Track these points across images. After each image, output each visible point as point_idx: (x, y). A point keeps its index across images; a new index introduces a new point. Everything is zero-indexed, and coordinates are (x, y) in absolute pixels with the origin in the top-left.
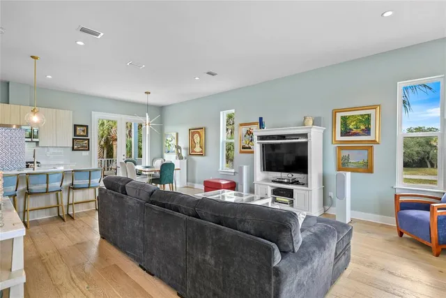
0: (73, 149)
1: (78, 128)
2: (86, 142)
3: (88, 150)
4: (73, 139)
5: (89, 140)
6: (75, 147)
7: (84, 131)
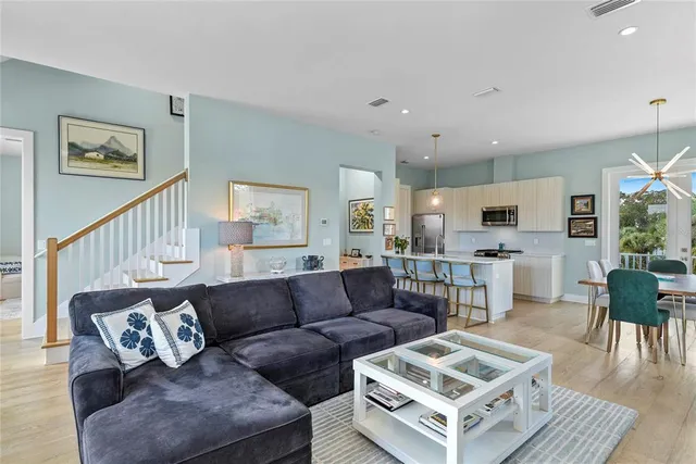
0: (570, 236)
1: (578, 202)
2: (592, 223)
3: (595, 236)
4: (570, 219)
5: (595, 219)
6: (573, 231)
7: (587, 205)
